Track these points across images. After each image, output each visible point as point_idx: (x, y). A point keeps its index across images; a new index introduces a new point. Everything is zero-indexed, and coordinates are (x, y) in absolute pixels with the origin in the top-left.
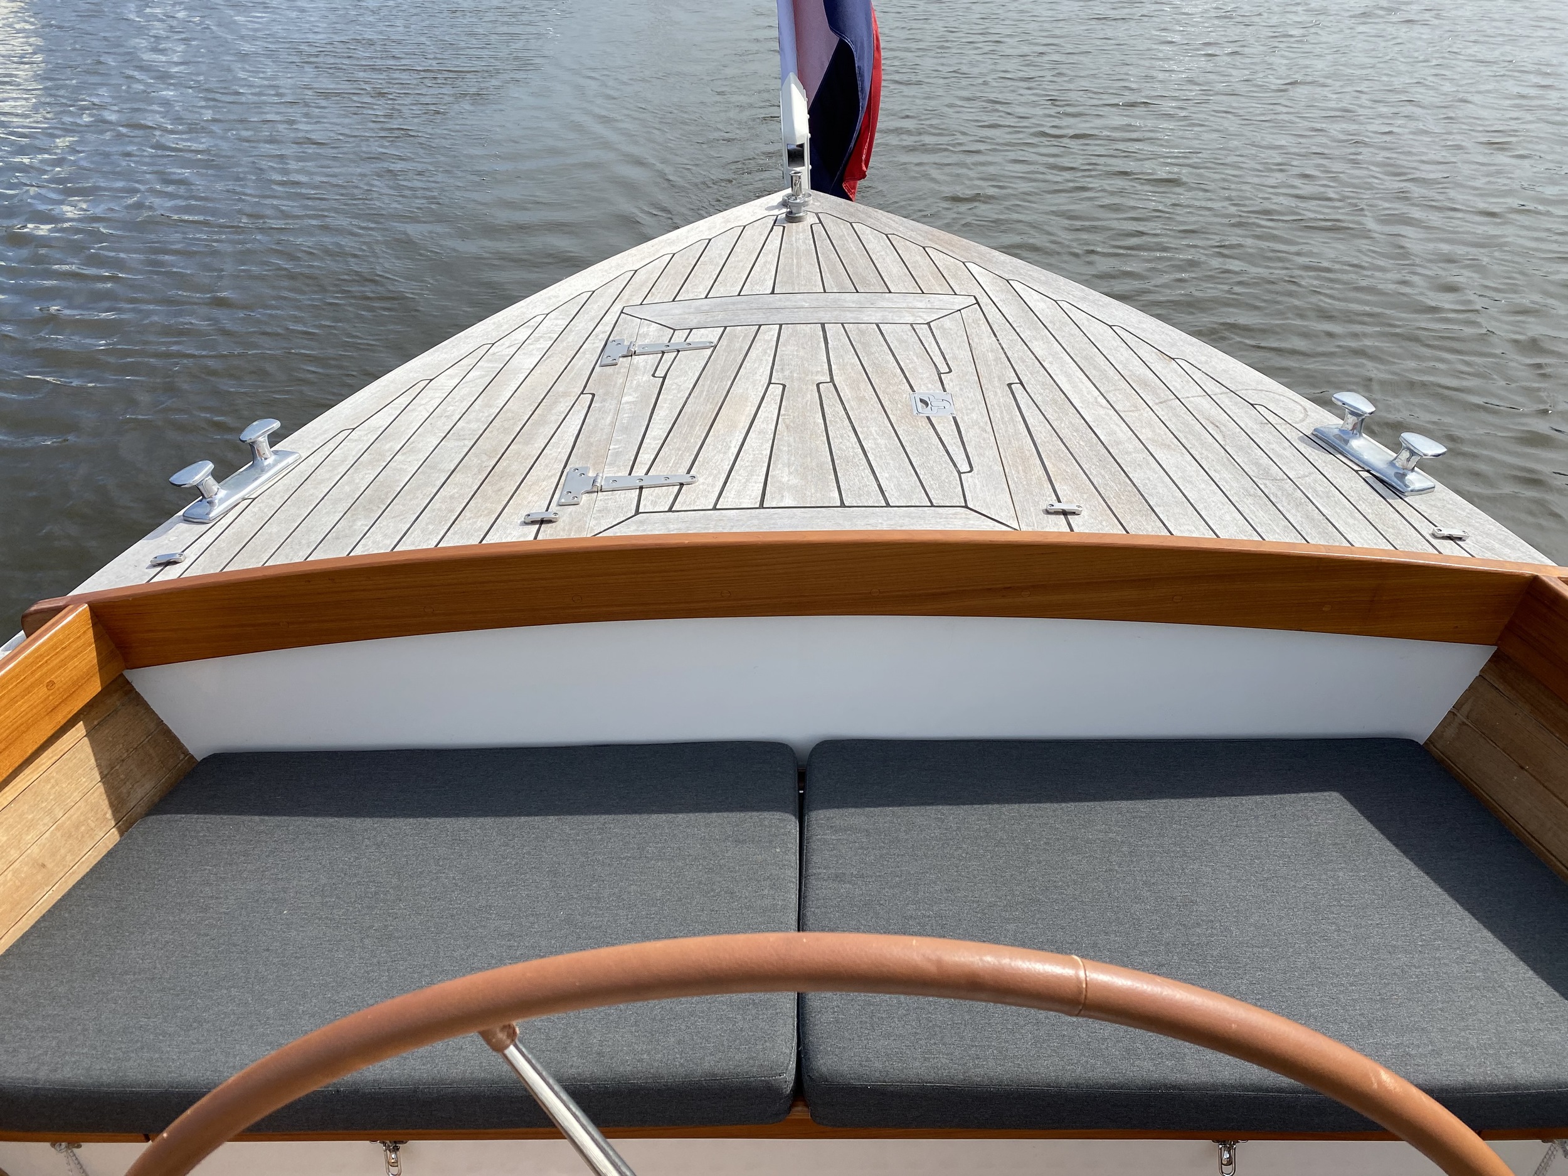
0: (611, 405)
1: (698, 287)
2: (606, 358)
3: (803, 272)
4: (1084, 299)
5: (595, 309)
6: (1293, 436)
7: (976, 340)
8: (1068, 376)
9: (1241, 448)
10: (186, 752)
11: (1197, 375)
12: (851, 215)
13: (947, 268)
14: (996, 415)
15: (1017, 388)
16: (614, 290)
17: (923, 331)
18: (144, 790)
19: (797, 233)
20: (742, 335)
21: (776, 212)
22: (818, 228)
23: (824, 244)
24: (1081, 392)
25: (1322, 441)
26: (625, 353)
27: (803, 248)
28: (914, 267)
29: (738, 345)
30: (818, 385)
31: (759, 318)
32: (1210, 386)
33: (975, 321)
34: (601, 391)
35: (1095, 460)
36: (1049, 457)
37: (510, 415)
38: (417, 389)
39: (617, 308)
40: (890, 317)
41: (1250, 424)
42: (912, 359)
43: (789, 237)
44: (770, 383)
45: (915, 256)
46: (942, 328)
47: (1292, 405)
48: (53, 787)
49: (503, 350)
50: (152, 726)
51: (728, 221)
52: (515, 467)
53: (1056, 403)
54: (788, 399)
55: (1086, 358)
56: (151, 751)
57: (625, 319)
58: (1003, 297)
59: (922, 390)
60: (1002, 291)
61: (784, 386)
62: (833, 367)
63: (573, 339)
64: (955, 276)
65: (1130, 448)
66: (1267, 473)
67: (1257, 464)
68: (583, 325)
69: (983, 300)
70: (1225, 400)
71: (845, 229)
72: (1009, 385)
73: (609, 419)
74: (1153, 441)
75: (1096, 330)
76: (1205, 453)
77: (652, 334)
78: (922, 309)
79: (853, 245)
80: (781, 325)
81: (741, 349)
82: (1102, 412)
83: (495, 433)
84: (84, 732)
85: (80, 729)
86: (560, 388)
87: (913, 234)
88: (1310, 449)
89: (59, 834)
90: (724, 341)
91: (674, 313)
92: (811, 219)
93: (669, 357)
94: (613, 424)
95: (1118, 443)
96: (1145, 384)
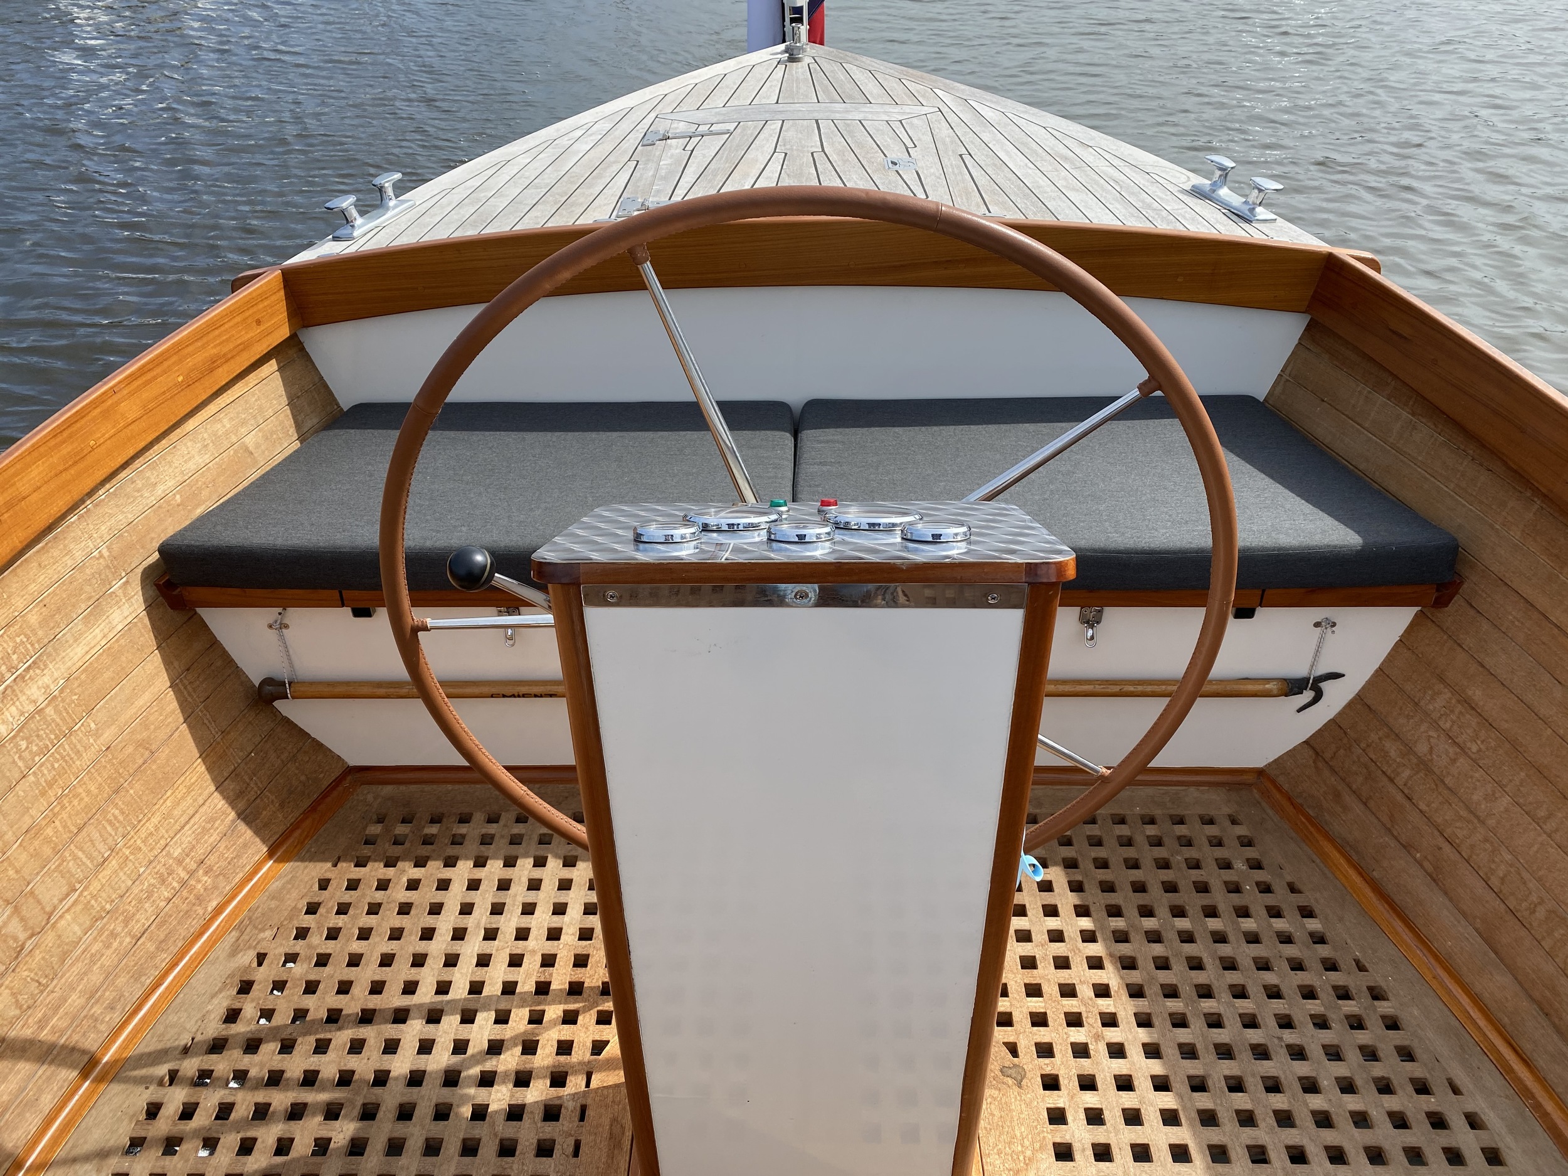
0: (652, 166)
1: (718, 100)
2: (647, 141)
3: (801, 91)
4: (1025, 112)
5: (635, 117)
6: (1174, 189)
7: (937, 130)
8: (1007, 153)
9: (1133, 193)
10: (338, 404)
11: (1107, 156)
12: (841, 58)
13: (918, 92)
14: (948, 170)
15: (967, 158)
16: (649, 106)
17: (896, 126)
18: (312, 422)
19: (797, 68)
20: (752, 128)
21: (780, 56)
22: (814, 66)
23: (818, 75)
24: (1016, 161)
25: (1197, 193)
26: (661, 137)
27: (801, 77)
28: (891, 90)
29: (749, 132)
30: (812, 154)
31: (767, 116)
32: (1116, 162)
33: (939, 121)
34: (643, 159)
35: (1021, 195)
36: (985, 192)
37: (574, 174)
38: (499, 166)
39: (653, 115)
40: (870, 116)
41: (1142, 181)
42: (886, 140)
43: (790, 71)
44: (775, 152)
45: (892, 84)
46: (912, 124)
47: (1178, 175)
48: (256, 400)
49: (565, 142)
50: (317, 379)
51: (741, 63)
52: (582, 200)
53: (995, 165)
54: (789, 160)
55: (1022, 143)
56: (316, 396)
57: (659, 122)
58: (961, 108)
59: (892, 156)
60: (961, 105)
61: (786, 154)
62: (824, 144)
63: (619, 132)
64: (923, 96)
65: (1048, 190)
66: (1149, 206)
67: (1143, 201)
68: (626, 126)
69: (945, 110)
70: (1126, 170)
71: (837, 67)
72: (961, 155)
73: (651, 173)
74: (1066, 187)
75: (1031, 129)
76: (1104, 194)
77: (681, 127)
78: (895, 113)
79: (842, 75)
80: (783, 121)
81: (752, 134)
82: (1030, 171)
83: (564, 184)
84: (276, 367)
85: (273, 365)
86: (611, 158)
87: (892, 71)
88: (1186, 197)
89: (260, 434)
90: (739, 130)
91: (699, 116)
92: (808, 60)
93: (695, 140)
94: (654, 176)
95: (1039, 187)
96: (1066, 159)
